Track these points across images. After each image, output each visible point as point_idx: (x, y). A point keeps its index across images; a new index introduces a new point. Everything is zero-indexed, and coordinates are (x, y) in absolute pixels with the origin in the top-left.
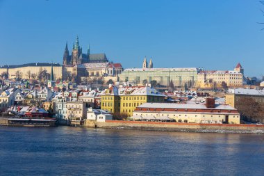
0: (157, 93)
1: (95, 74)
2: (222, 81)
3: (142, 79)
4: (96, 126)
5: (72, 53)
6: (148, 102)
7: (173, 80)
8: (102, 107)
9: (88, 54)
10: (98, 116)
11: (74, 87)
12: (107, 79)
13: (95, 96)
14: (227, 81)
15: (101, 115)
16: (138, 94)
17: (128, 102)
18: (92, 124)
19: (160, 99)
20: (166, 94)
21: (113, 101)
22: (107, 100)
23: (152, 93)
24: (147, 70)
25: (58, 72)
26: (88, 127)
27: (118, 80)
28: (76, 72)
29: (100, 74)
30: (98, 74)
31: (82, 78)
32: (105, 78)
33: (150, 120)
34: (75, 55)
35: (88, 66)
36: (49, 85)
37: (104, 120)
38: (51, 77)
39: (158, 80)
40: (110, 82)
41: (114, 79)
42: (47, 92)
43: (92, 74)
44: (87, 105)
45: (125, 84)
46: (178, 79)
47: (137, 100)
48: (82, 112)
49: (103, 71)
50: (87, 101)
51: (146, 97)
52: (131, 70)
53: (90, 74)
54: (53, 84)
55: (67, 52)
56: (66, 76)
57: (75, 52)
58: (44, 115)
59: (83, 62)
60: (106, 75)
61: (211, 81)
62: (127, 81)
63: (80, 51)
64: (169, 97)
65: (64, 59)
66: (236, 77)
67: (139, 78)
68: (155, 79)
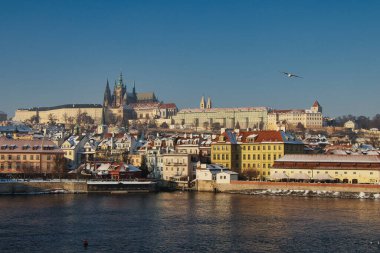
1: (144, 116)
2: (298, 121)
3: (201, 122)
12: (160, 122)
14: (304, 122)
25: (96, 114)
27: (173, 123)
28: (122, 114)
29: (151, 115)
30: (148, 116)
31: (130, 121)
39: (220, 121)
41: (168, 121)
43: (141, 117)
46: (245, 121)
53: (139, 116)
54: (104, 128)
58: (135, 175)
60: (158, 117)
61: (284, 122)
62: (183, 123)
67: (197, 120)
68: (217, 121)
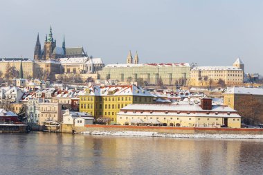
0: (144, 93)
1: (71, 70)
2: (218, 78)
3: (126, 77)
4: (73, 131)
5: (45, 46)
6: (134, 103)
7: (163, 77)
8: (80, 109)
9: (64, 48)
10: (77, 120)
11: (47, 86)
12: (85, 77)
13: (73, 96)
14: (225, 78)
15: (80, 119)
16: (123, 94)
17: (111, 103)
18: (69, 129)
19: (148, 99)
20: (155, 94)
21: (93, 102)
22: (87, 101)
23: (138, 92)
24: (131, 65)
25: (28, 69)
26: (65, 133)
27: (99, 78)
28: (49, 68)
29: (77, 70)
30: (74, 71)
31: (57, 76)
32: (83, 75)
33: (138, 124)
34: (48, 49)
35: (63, 61)
36: (18, 85)
37: (83, 124)
38: (20, 75)
39: (145, 77)
40: (90, 80)
41: (94, 76)
42: (15, 92)
43: (69, 71)
44: (63, 107)
45: (106, 83)
46: (168, 77)
47: (121, 101)
48: (57, 115)
49: (81, 68)
50: (63, 102)
51: (132, 98)
52: (113, 66)
53: (66, 71)
54: (22, 82)
55: (38, 45)
56: (38, 73)
57: (48, 45)
58: (13, 119)
59: (58, 57)
60: (85, 72)
61: (206, 78)
62: (108, 78)
63: (53, 45)
64: (158, 98)
65: (35, 54)
66: (235, 73)
67: (123, 75)
68: (141, 76)
